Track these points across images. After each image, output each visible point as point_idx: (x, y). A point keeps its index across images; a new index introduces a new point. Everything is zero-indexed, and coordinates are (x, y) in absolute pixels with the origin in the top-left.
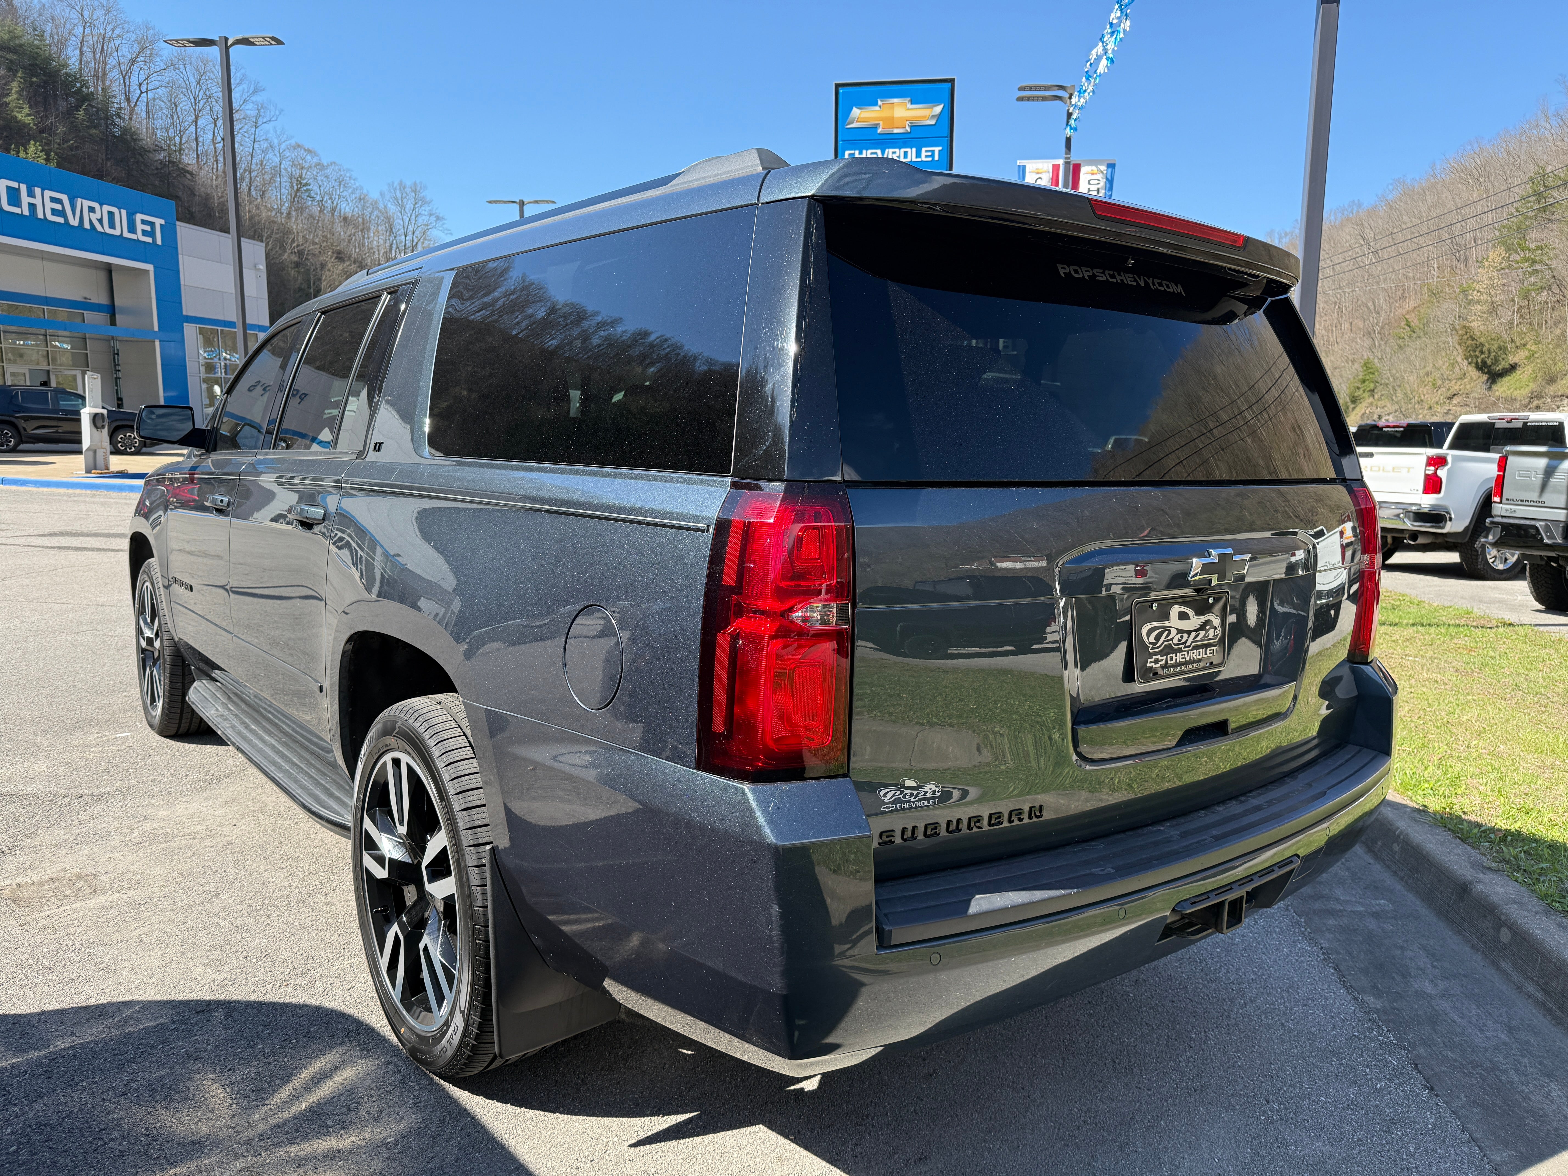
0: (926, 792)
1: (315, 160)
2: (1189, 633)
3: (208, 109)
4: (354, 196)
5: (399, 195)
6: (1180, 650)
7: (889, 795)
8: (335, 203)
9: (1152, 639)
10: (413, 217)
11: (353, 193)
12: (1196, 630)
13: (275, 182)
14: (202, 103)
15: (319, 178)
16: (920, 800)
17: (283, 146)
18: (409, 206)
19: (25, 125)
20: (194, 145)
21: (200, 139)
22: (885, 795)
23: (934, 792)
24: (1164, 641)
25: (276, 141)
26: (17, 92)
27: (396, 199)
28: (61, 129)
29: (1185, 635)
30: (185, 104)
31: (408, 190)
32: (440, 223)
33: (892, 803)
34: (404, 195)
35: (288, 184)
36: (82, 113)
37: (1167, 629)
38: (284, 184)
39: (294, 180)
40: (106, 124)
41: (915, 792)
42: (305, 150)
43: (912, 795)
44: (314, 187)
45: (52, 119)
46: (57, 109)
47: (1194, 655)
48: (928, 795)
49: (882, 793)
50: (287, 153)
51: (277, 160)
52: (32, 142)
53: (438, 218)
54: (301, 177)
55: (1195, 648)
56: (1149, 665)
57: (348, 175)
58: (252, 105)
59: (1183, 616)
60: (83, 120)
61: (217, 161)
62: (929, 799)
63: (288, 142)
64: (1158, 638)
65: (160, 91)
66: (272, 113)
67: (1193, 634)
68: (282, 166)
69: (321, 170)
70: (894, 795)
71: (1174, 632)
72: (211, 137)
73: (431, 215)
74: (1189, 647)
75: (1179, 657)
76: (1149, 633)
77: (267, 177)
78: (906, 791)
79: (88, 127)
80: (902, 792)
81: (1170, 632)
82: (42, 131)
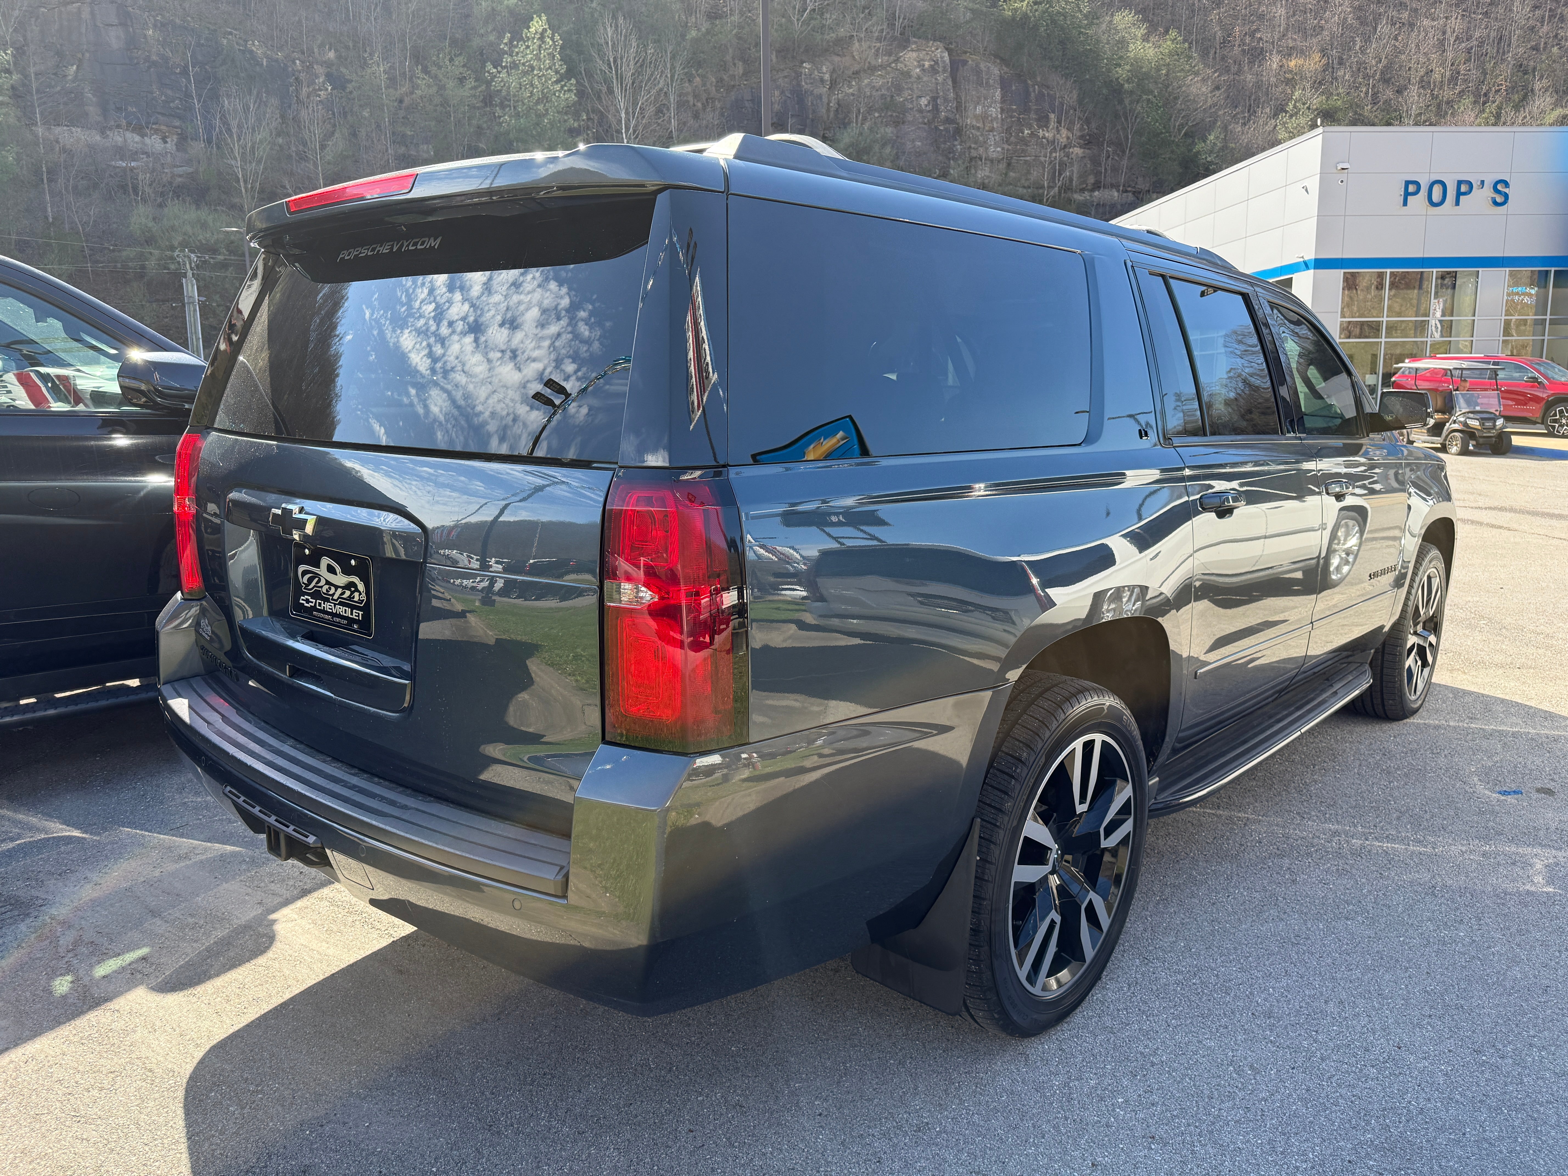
2: (337, 587)
6: (327, 600)
9: (305, 580)
12: (343, 588)
16: (207, 634)
24: (315, 586)
29: (333, 589)
37: (316, 575)
47: (341, 610)
55: (341, 604)
56: (301, 601)
59: (331, 569)
64: (310, 580)
67: (340, 591)
71: (323, 582)
74: (336, 600)
75: (327, 606)
76: (304, 573)
81: (319, 581)
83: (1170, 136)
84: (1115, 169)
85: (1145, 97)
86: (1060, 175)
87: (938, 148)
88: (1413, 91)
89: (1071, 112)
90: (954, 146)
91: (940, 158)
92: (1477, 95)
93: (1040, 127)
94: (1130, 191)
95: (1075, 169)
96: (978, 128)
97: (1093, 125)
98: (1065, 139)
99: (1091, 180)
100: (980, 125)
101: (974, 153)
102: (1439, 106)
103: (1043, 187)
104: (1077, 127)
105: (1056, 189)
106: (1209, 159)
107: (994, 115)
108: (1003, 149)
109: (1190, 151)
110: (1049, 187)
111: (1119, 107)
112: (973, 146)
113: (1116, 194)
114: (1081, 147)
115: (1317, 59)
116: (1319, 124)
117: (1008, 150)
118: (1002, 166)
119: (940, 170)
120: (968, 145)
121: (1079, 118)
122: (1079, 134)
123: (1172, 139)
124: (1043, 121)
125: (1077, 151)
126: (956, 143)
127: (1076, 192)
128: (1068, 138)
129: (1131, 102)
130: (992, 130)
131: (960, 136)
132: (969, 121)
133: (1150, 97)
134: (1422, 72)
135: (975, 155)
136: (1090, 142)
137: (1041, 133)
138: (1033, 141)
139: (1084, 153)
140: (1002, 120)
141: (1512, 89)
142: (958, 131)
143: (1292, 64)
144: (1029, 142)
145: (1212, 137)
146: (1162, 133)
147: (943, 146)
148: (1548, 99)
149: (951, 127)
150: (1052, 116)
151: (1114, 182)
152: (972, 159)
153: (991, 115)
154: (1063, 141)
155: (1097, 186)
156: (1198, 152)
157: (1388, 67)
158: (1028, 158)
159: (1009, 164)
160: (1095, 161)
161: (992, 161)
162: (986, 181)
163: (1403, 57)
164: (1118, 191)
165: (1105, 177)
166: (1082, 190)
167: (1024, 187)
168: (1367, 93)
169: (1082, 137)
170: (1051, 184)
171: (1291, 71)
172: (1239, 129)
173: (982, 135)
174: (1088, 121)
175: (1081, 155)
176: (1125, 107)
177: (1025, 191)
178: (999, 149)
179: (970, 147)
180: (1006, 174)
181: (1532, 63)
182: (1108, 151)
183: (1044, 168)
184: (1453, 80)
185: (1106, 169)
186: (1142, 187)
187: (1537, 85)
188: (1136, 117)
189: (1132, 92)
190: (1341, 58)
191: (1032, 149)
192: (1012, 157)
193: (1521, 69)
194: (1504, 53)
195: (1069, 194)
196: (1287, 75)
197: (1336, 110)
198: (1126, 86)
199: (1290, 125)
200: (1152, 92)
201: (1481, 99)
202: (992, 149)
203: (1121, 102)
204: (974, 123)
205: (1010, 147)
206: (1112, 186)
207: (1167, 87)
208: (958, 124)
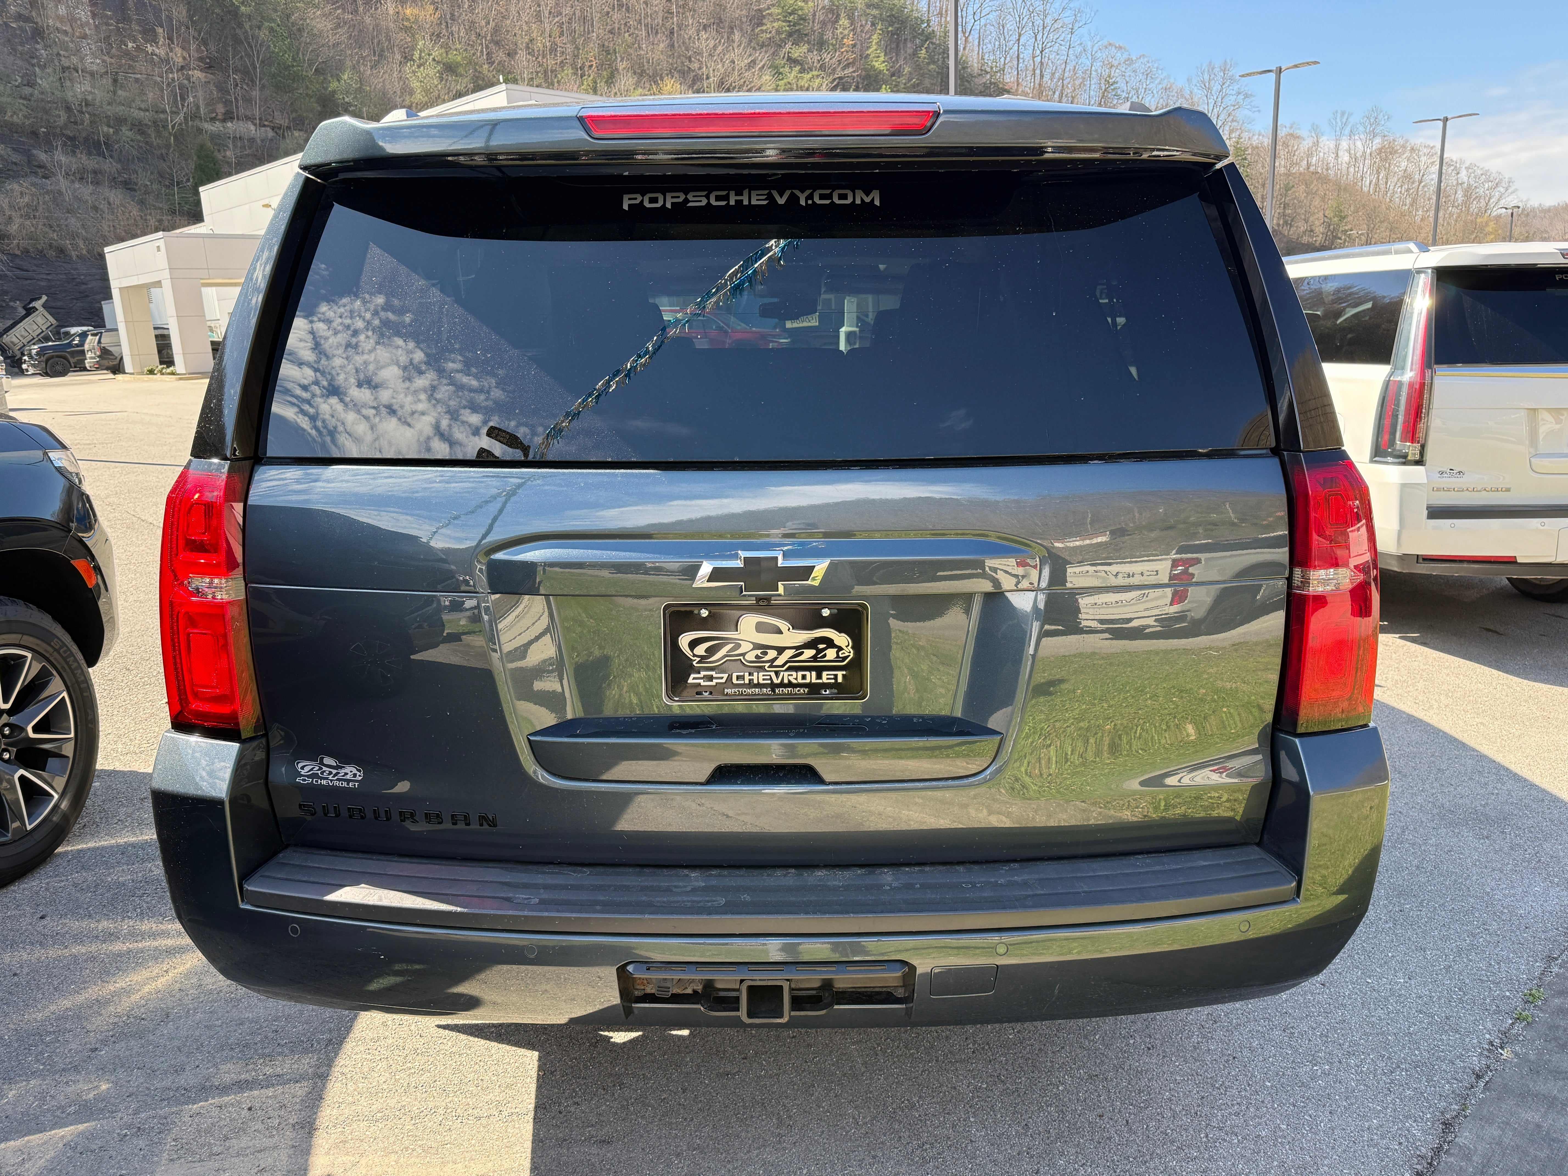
0: (346, 774)
1: (1125, 56)
3: (1031, 24)
4: (1160, 86)
5: (1206, 77)
7: (307, 769)
8: (1140, 97)
10: (1220, 99)
11: (1160, 83)
12: (797, 648)
13: (1085, 85)
14: (1025, 20)
15: (1127, 75)
16: (338, 780)
17: (1095, 49)
18: (1216, 87)
19: (880, 72)
20: (1015, 63)
21: (1021, 56)
22: (302, 768)
23: (355, 775)
25: (1089, 44)
26: (877, 43)
27: (1203, 82)
28: (907, 70)
30: (1011, 25)
31: (1216, 70)
32: (1248, 100)
33: (308, 776)
34: (1213, 76)
35: (1097, 86)
36: (924, 51)
38: (1093, 87)
39: (1103, 81)
40: (943, 57)
41: (334, 771)
42: (1116, 47)
43: (330, 773)
44: (1121, 84)
45: (901, 62)
46: (906, 52)
48: (348, 777)
49: (300, 765)
50: (1099, 54)
51: (1088, 63)
52: (884, 86)
53: (1246, 96)
54: (1109, 76)
57: (1156, 65)
58: (1070, 11)
60: (925, 58)
61: (1034, 74)
62: (348, 781)
63: (1100, 43)
65: (991, 16)
66: (1088, 16)
68: (1093, 68)
69: (1129, 65)
70: (312, 770)
72: (1031, 52)
73: (1239, 93)
77: (1077, 82)
78: (324, 769)
79: (928, 64)
80: (320, 769)
82: (893, 75)
83: (302, 70)
84: (248, 100)
85: (267, 24)
86: (183, 99)
87: (15, 50)
88: (522, 55)
89: (183, 29)
90: (36, 50)
91: (19, 62)
92: (574, 66)
93: (147, 41)
94: (268, 126)
95: (200, 94)
96: (66, 33)
97: (213, 48)
98: (181, 60)
99: (221, 109)
100: (67, 28)
101: (65, 62)
102: (545, 72)
103: (164, 111)
104: (193, 47)
105: (182, 115)
106: (347, 100)
107: (84, 19)
108: (104, 61)
109: (326, 89)
110: (172, 112)
111: (238, 31)
112: (62, 53)
113: (253, 128)
114: (201, 70)
115: (431, 12)
116: (501, 80)
117: (111, 64)
118: (107, 81)
119: (22, 77)
120: (55, 51)
121: (194, 37)
122: (196, 55)
123: (304, 73)
124: (150, 35)
125: (198, 75)
126: (38, 46)
127: (206, 121)
128: (184, 58)
129: (251, 28)
130: (84, 37)
131: (43, 38)
132: (51, 22)
133: (273, 25)
134: (527, 40)
135: (67, 65)
136: (210, 67)
137: (150, 49)
138: (142, 56)
139: (206, 77)
140: (96, 26)
141: (600, 67)
142: (38, 33)
143: (408, 12)
144: (137, 57)
145: (346, 77)
146: (293, 66)
147: (20, 48)
148: (631, 80)
149: (28, 27)
150: (160, 30)
151: (249, 114)
152: (64, 69)
153: (80, 19)
154: (179, 61)
155: (229, 116)
156: (334, 92)
157: (496, 30)
158: (139, 76)
159: (115, 81)
160: (222, 88)
161: (92, 74)
162: (90, 98)
163: (508, 22)
164: (255, 125)
165: (237, 107)
166: (213, 120)
167: (140, 109)
168: (482, 52)
169: (201, 59)
170: (174, 109)
171: (408, 20)
172: (369, 72)
173: (72, 41)
174: (205, 42)
175: (203, 80)
176: (246, 32)
177: (142, 113)
178: (98, 61)
179: (58, 54)
180: (115, 92)
181: (611, 45)
182: (234, 79)
183: (162, 90)
184: (553, 50)
185: (236, 99)
186: (282, 122)
187: (621, 66)
188: (260, 45)
189: (249, 17)
190: (452, 15)
191: (141, 66)
192: (117, 73)
193: (605, 49)
194: (589, 33)
195: (197, 123)
196: (405, 23)
197: (458, 65)
198: (243, 8)
199: (419, 74)
200: (274, 21)
201: (580, 72)
202: (89, 59)
203: (240, 25)
204: (58, 25)
205: (113, 61)
206: (248, 118)
207: (288, 17)
208: (36, 23)
